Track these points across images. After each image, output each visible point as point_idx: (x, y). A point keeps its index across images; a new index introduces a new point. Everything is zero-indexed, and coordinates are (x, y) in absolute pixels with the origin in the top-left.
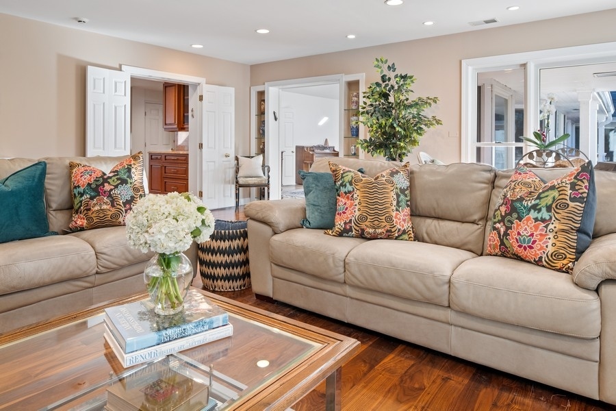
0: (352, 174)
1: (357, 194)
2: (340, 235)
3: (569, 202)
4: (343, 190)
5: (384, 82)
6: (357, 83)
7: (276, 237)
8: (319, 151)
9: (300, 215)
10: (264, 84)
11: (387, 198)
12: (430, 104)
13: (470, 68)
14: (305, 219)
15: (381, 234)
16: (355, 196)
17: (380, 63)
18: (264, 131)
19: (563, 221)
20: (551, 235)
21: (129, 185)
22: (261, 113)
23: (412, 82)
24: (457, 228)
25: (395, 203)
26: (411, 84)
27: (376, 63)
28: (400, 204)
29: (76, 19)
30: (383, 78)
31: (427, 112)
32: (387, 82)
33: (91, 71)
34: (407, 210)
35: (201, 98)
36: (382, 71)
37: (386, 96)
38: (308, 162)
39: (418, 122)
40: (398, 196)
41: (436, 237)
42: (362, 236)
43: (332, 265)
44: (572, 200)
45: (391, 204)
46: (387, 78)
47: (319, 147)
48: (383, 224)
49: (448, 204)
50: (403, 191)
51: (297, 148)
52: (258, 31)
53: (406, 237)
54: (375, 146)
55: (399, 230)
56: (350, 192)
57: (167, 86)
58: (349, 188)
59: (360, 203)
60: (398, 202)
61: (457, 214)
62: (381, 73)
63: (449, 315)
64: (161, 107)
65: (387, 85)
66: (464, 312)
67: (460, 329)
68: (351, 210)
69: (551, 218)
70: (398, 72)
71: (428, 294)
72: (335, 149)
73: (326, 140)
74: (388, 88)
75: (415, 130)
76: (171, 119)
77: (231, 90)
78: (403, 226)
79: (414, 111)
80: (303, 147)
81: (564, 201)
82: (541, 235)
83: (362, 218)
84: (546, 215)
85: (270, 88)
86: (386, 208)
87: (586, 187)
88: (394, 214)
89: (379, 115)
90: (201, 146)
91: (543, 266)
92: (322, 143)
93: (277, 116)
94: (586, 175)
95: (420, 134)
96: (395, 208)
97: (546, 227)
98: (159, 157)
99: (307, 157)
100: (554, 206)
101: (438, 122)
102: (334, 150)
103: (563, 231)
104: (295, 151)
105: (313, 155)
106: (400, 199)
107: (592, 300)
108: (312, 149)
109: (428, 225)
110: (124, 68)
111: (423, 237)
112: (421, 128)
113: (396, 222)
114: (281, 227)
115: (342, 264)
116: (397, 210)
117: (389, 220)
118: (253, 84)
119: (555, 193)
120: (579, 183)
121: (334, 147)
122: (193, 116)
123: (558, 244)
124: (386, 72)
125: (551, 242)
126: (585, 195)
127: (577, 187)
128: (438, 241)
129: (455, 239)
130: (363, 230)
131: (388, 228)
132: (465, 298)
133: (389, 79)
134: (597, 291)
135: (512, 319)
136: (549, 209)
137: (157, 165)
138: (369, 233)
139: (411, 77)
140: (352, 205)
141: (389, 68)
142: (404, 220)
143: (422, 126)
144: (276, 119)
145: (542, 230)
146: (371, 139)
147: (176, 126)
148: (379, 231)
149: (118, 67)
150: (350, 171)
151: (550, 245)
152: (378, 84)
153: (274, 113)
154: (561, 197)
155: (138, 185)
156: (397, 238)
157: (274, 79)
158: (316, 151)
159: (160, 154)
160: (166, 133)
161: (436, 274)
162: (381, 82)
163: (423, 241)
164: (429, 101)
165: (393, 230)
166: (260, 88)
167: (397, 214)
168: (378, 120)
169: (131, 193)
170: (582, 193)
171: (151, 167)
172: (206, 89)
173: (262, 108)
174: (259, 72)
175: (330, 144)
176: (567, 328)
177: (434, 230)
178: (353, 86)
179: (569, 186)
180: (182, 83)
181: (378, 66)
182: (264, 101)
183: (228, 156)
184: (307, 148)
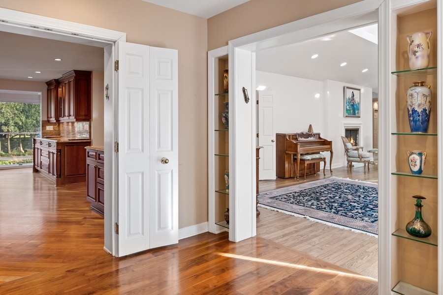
8: (303, 139)
10: (227, 44)
18: (227, 119)
22: (224, 92)
38: (290, 152)
47: (302, 135)
51: (278, 136)
72: (322, 136)
73: (310, 126)
80: (284, 136)
85: (237, 49)
90: (116, 147)
92: (305, 130)
93: (249, 95)
99: (289, 147)
102: (320, 138)
104: (275, 140)
105: (296, 145)
108: (295, 137)
118: (210, 48)
121: (319, 135)
144: (247, 99)
153: (244, 90)
158: (300, 139)
166: (221, 52)
173: (225, 83)
175: (315, 131)
182: (227, 71)
183: (165, 161)
184: (289, 136)
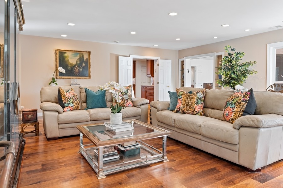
0: (183, 92)
1: (183, 99)
2: (177, 112)
3: (241, 102)
4: (179, 98)
5: (229, 56)
6: (221, 56)
7: (158, 112)
9: (167, 106)
10: (184, 58)
11: (193, 100)
12: (253, 64)
13: (272, 48)
14: (169, 107)
15: (190, 112)
16: (182, 100)
17: (228, 48)
18: (183, 77)
19: (238, 108)
20: (234, 113)
21: (127, 95)
22: (183, 70)
23: (243, 55)
24: (218, 112)
25: (196, 102)
26: (243, 56)
27: (226, 48)
28: (198, 103)
29: (115, 41)
30: (229, 54)
31: (250, 68)
32: (231, 56)
33: (120, 58)
34: (201, 105)
35: (158, 65)
36: (228, 51)
37: (231, 61)
39: (246, 72)
40: (197, 100)
41: (211, 115)
42: (184, 113)
43: (171, 121)
44: (242, 101)
45: (194, 103)
46: (231, 54)
48: (191, 109)
49: (216, 103)
50: (200, 99)
51: (204, 84)
52: (176, 39)
53: (199, 114)
54: (226, 83)
55: (197, 112)
56: (180, 98)
57: (147, 60)
58: (180, 97)
59: (183, 102)
60: (197, 103)
61: (218, 107)
62: (228, 52)
63: (201, 137)
64: (146, 68)
65: (231, 57)
66: (204, 136)
67: (204, 142)
68: (180, 104)
69: (235, 107)
70: (237, 51)
71: (195, 130)
74: (231, 58)
75: (243, 76)
76: (149, 73)
77: (170, 61)
78: (198, 110)
79: (243, 68)
80: (207, 84)
81: (240, 102)
82: (231, 112)
83: (183, 107)
84: (233, 106)
85: (186, 59)
86: (192, 104)
87: (248, 97)
88: (195, 106)
89: (226, 70)
90: (158, 83)
91: (230, 123)
93: (189, 71)
94: (249, 93)
95: (245, 78)
96: (195, 104)
97: (233, 110)
98: (145, 87)
99: (209, 88)
100: (236, 103)
101: (256, 72)
103: (238, 111)
106: (198, 101)
107: (236, 132)
109: (209, 111)
110: (130, 56)
111: (207, 115)
112: (246, 75)
113: (196, 109)
114: (160, 109)
115: (174, 120)
116: (196, 105)
117: (193, 108)
118: (179, 58)
119: (238, 99)
120: (246, 96)
122: (155, 72)
123: (235, 116)
124: (230, 51)
125: (233, 115)
126: (248, 100)
127: (245, 97)
128: (212, 117)
129: (217, 116)
130: (184, 111)
131: (192, 110)
132: (203, 131)
133: (232, 55)
134: (239, 129)
135: (215, 138)
136: (235, 104)
137: (144, 90)
138: (186, 112)
139: (242, 53)
140: (181, 102)
141: (232, 50)
142: (199, 109)
143: (247, 74)
144: (189, 72)
145: (231, 111)
146: (224, 80)
147: (151, 75)
148: (189, 111)
149: (128, 55)
150: (182, 91)
151: (233, 116)
152: (227, 57)
153: (188, 69)
154: (239, 100)
155: (130, 95)
156: (196, 114)
157: (188, 56)
159: (145, 86)
160: (147, 78)
161: (197, 124)
162: (228, 56)
163: (208, 116)
164: (252, 63)
165: (194, 111)
166: (182, 60)
167: (196, 106)
168: (226, 72)
169: (128, 97)
170: (246, 99)
171: (142, 91)
172: (160, 61)
173: (183, 67)
174: (182, 53)
176: (228, 140)
177: (211, 112)
178: (219, 57)
179: (242, 97)
180: (152, 59)
181: (226, 49)
182: (184, 64)
183: (168, 87)
184: (209, 84)
